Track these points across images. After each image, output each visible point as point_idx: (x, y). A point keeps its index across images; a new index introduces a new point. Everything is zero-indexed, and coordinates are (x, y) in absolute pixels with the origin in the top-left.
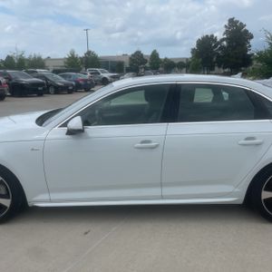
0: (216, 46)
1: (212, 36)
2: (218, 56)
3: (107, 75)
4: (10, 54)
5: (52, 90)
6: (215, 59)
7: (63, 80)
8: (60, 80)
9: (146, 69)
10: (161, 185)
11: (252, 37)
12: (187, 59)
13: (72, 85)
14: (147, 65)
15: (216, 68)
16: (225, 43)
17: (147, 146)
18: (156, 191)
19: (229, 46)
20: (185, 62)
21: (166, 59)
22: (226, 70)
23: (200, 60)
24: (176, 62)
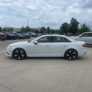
0: (68, 26)
1: (67, 23)
2: (69, 29)
3: (34, 34)
4: (5, 27)
5: (18, 38)
6: (67, 30)
7: (21, 35)
8: (20, 35)
9: (46, 32)
10: (50, 53)
11: (79, 24)
12: (59, 30)
13: (24, 37)
14: (46, 31)
15: (68, 33)
16: (71, 25)
17: (48, 46)
18: (49, 54)
19: (72, 26)
20: (58, 30)
21: (52, 30)
22: (71, 34)
23: (63, 30)
24: (55, 31)
